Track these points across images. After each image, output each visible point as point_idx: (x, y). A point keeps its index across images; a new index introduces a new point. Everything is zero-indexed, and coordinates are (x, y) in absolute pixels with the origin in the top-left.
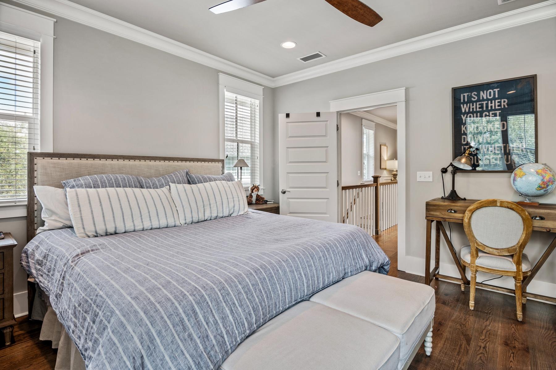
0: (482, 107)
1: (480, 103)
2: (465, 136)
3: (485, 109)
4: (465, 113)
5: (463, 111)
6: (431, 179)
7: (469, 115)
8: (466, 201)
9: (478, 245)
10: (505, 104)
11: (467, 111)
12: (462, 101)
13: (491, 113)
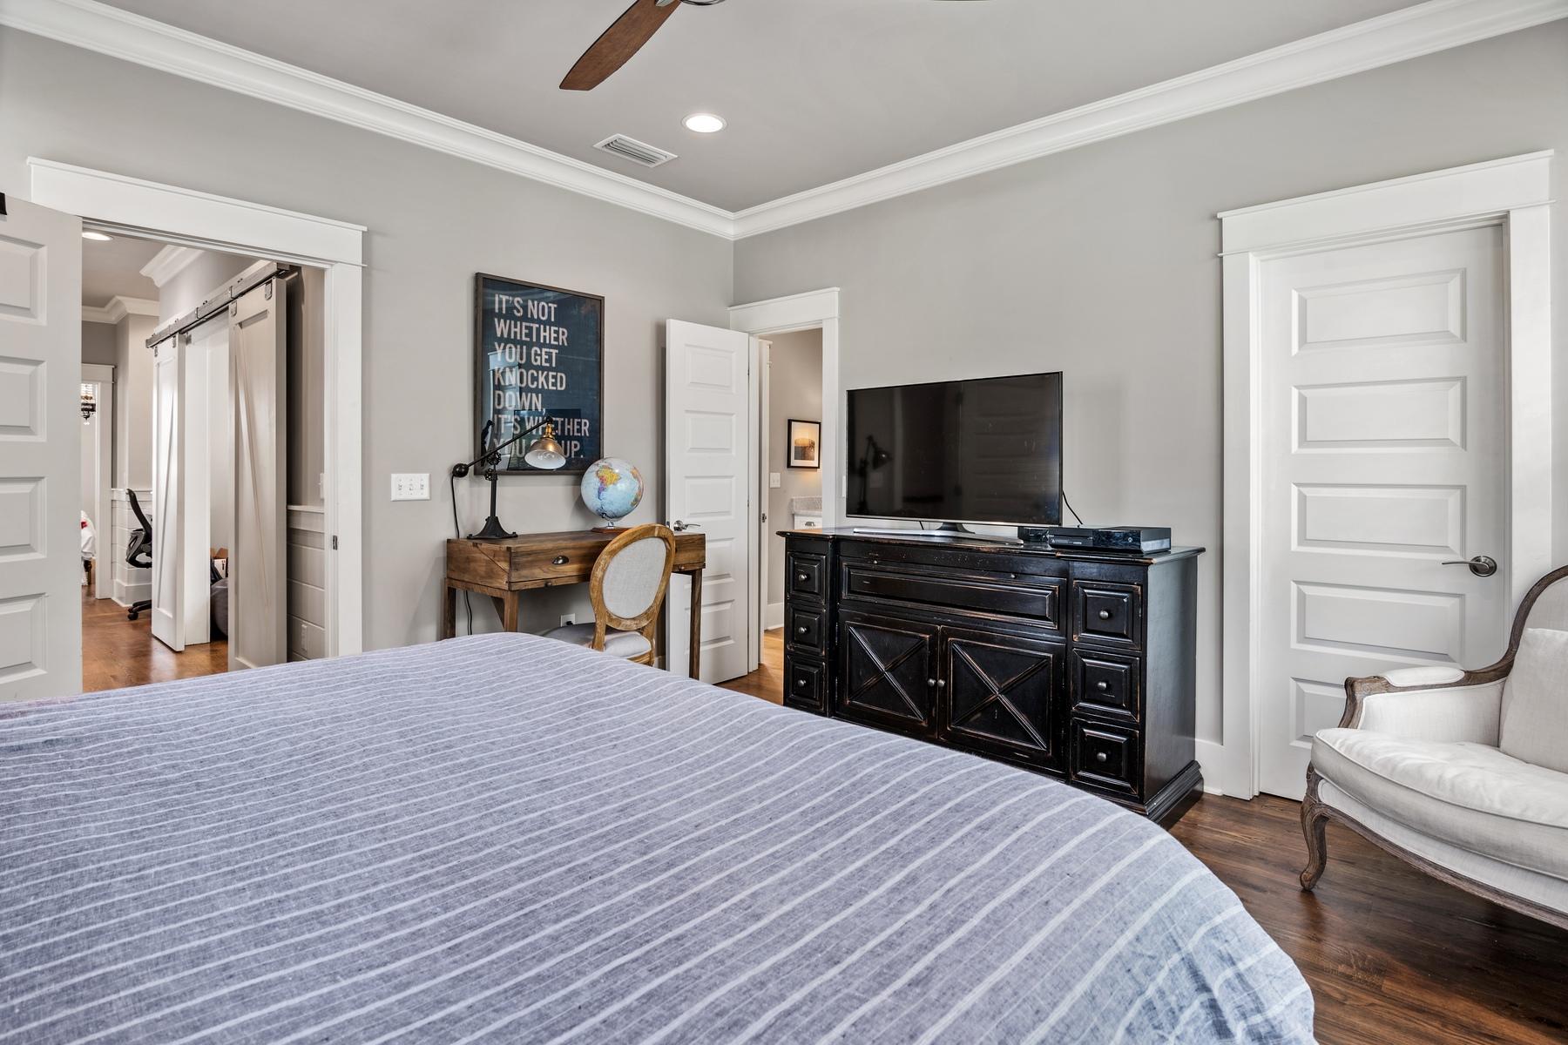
0: (529, 335)
1: (528, 324)
2: (501, 393)
3: (534, 340)
4: (501, 340)
5: (499, 335)
6: (425, 494)
7: (508, 346)
8: (518, 540)
9: (611, 620)
10: (564, 337)
11: (505, 336)
12: (497, 311)
13: (544, 350)
